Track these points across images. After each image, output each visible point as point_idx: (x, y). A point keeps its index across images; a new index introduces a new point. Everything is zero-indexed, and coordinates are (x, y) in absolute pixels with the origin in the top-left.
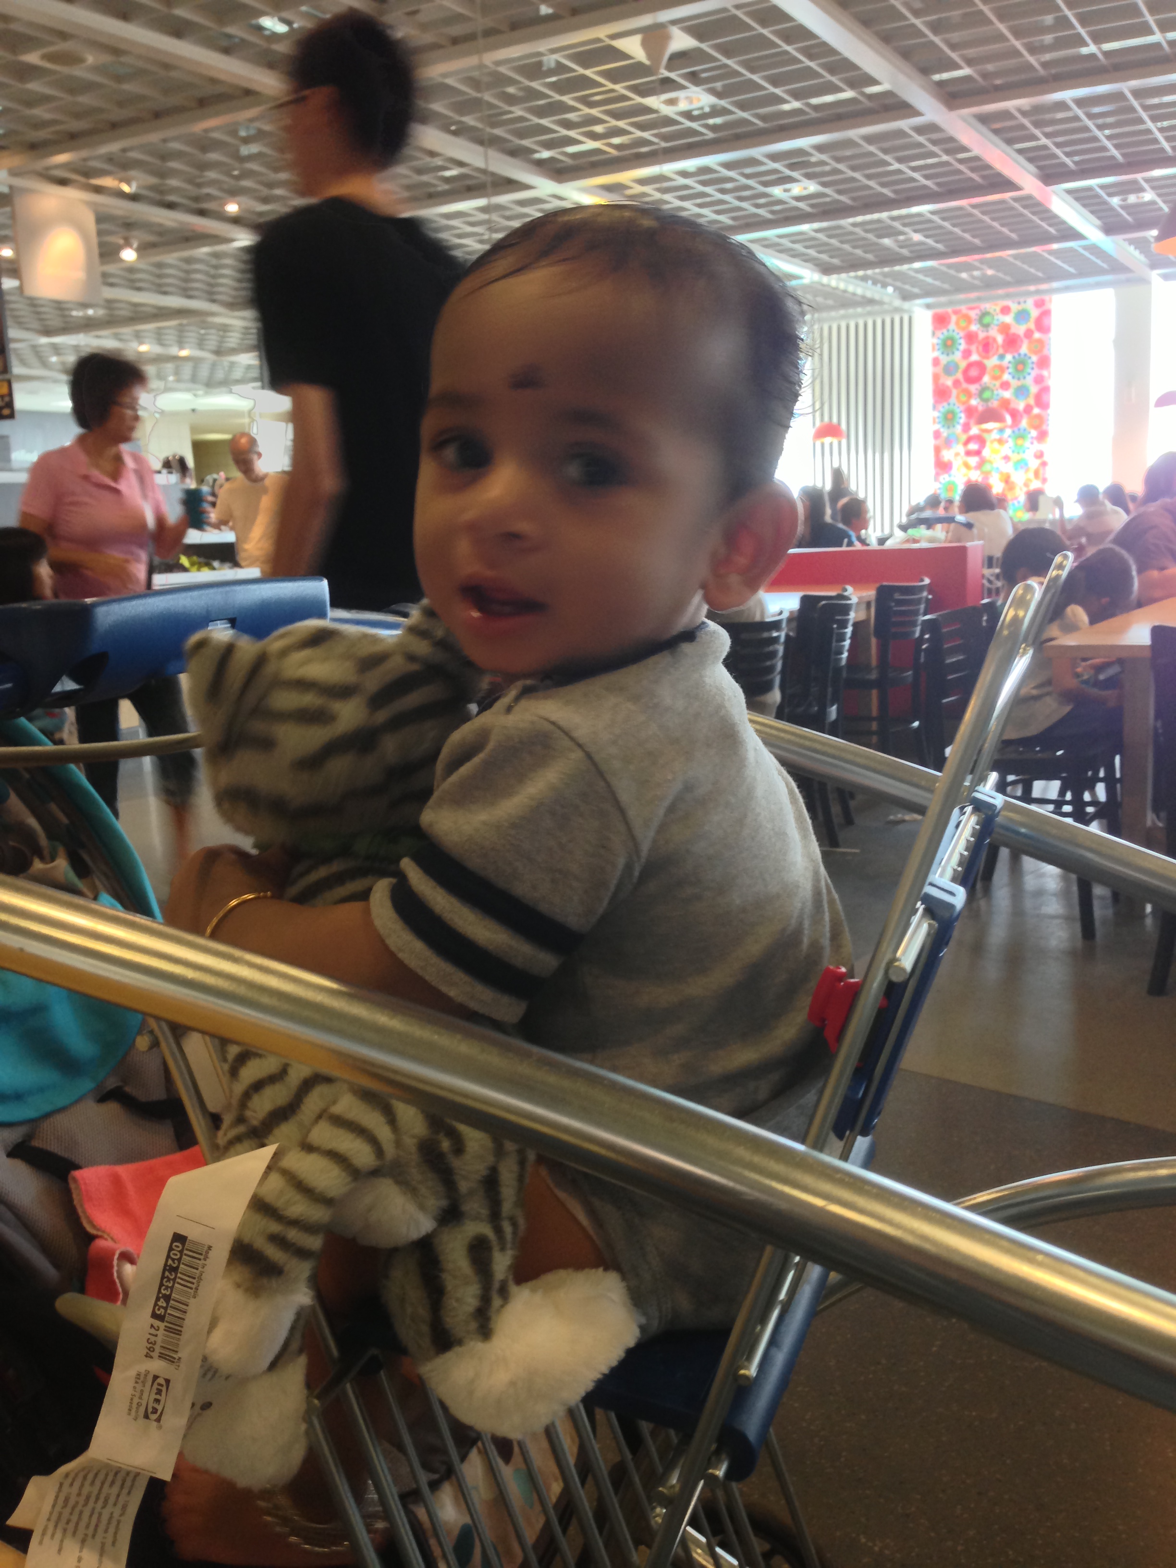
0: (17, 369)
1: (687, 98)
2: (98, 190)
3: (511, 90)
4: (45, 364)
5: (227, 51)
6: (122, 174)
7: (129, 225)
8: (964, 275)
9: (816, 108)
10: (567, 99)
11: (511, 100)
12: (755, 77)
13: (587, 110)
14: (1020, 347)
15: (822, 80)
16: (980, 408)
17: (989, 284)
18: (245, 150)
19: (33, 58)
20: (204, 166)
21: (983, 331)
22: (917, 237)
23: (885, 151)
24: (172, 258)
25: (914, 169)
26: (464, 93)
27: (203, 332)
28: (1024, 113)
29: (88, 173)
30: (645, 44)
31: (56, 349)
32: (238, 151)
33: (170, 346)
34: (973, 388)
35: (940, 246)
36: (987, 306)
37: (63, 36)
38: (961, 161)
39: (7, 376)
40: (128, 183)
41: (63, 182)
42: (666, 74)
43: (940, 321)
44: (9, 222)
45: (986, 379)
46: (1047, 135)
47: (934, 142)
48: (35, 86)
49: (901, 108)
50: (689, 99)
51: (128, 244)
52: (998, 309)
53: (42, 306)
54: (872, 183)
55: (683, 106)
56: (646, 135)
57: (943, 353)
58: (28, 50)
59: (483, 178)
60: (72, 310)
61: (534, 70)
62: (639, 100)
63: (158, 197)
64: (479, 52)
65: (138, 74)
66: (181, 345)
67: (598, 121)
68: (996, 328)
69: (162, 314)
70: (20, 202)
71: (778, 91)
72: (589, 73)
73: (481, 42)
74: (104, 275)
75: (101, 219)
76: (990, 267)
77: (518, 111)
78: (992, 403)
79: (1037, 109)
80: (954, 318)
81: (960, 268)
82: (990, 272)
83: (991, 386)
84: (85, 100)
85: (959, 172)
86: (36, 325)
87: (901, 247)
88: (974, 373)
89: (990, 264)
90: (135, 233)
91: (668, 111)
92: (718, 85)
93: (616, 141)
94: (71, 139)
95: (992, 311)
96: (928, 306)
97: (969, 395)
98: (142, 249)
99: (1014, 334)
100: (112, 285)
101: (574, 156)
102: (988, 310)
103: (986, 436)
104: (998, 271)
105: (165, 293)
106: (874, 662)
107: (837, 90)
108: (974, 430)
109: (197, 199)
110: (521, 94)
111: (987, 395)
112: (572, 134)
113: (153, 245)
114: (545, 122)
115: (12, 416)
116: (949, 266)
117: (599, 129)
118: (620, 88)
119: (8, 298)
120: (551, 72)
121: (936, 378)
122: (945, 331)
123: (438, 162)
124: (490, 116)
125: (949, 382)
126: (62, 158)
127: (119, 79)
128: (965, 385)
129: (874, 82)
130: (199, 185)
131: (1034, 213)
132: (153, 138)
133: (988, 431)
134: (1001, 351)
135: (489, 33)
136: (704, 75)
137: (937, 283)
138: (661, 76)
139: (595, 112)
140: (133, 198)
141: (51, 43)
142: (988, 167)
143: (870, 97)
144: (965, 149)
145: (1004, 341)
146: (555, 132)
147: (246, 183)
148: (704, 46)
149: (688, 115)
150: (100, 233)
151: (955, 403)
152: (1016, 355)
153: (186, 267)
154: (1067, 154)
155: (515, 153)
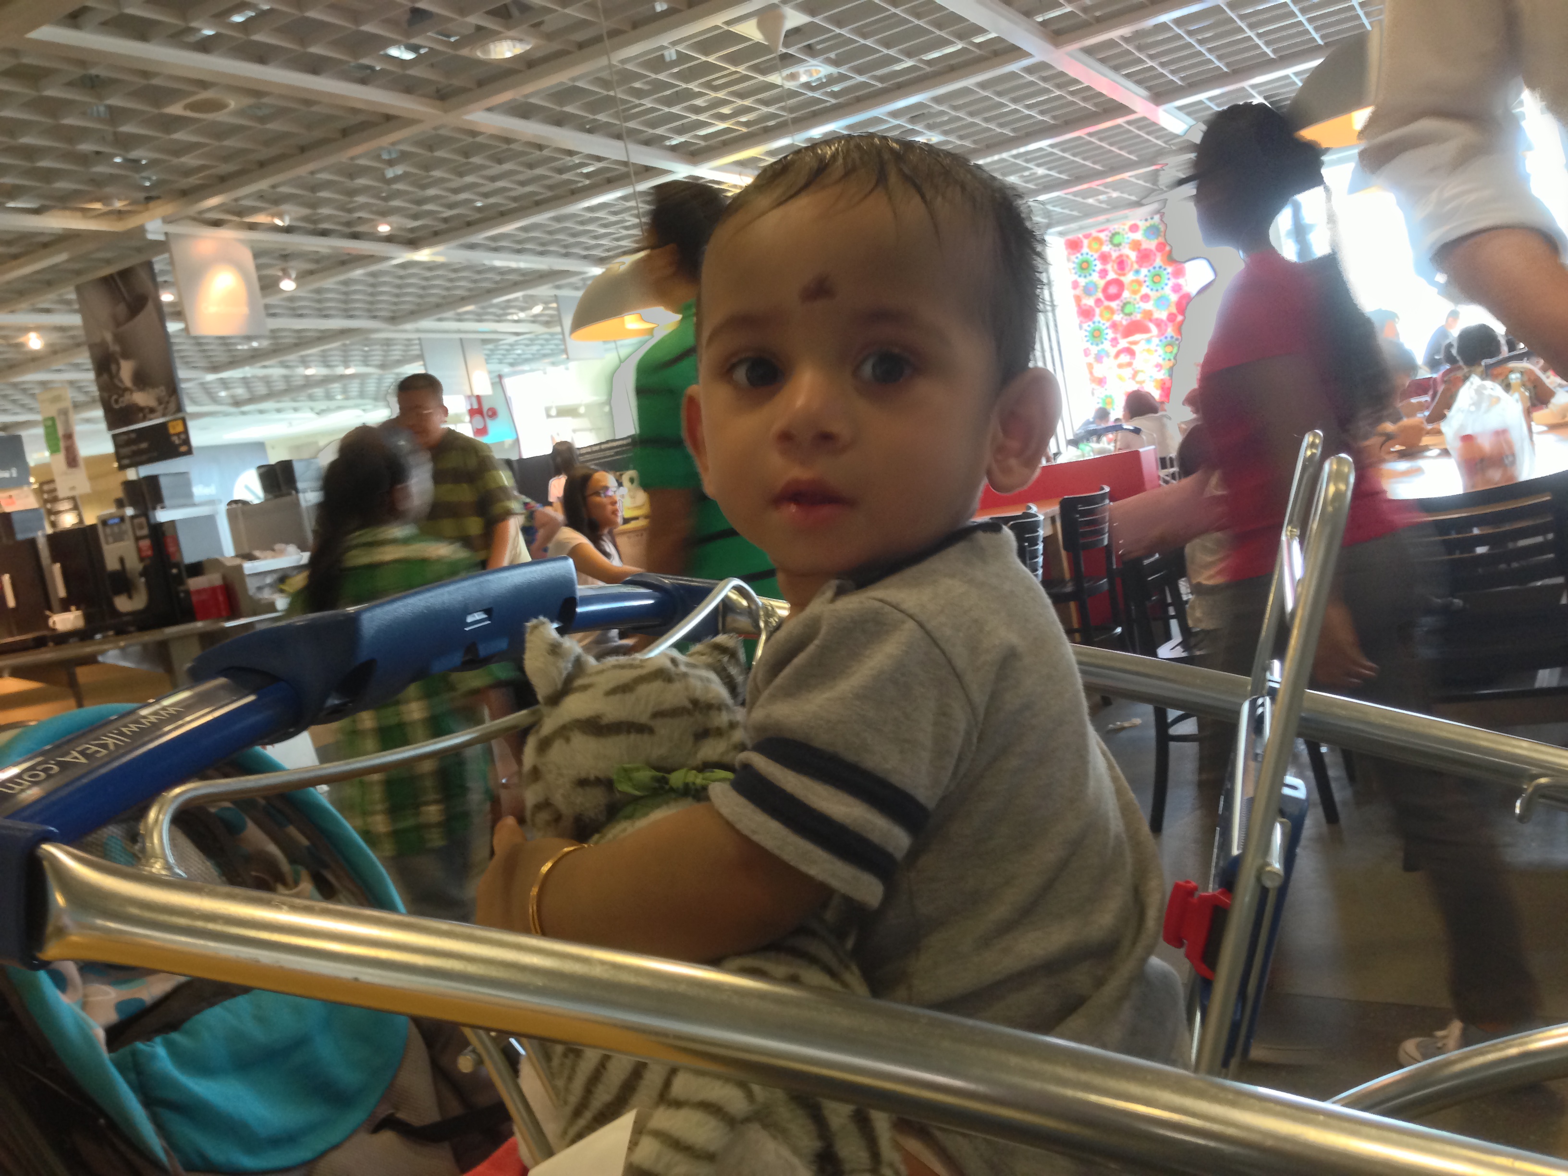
0: (190, 408)
1: (806, 72)
2: (252, 227)
3: (637, 85)
4: (215, 400)
5: (363, 81)
6: (275, 209)
7: (285, 257)
8: (1090, 201)
9: (929, 63)
10: (694, 86)
11: (640, 94)
12: (869, 42)
13: (713, 95)
14: (1154, 260)
15: (932, 36)
16: (1124, 323)
17: (1115, 206)
18: (390, 173)
19: (176, 109)
20: (352, 193)
21: (1115, 251)
22: (1041, 171)
23: (1000, 94)
24: (330, 282)
25: (1028, 107)
26: (597, 93)
27: (366, 349)
28: (1126, 39)
29: (241, 212)
30: (761, 26)
31: (225, 384)
32: (383, 175)
33: (337, 366)
34: (1114, 304)
35: (1064, 177)
36: (1115, 227)
37: (203, 85)
38: (1072, 93)
39: (180, 415)
40: (280, 216)
41: (217, 224)
42: (784, 51)
43: (1074, 246)
44: (168, 268)
45: (1126, 294)
46: (1151, 57)
47: (1045, 79)
48: (181, 136)
49: (1012, 52)
50: (809, 73)
51: (286, 274)
52: (1127, 227)
53: (207, 344)
54: (992, 126)
55: (804, 79)
56: (772, 109)
57: (1080, 276)
58: (172, 102)
59: (623, 169)
60: (236, 344)
61: (658, 63)
62: (761, 78)
63: (311, 226)
64: (606, 53)
65: (281, 113)
66: (346, 364)
67: (724, 103)
68: (1127, 246)
69: (324, 337)
70: (177, 248)
71: (892, 52)
72: (711, 59)
73: (607, 43)
74: (267, 307)
75: (257, 255)
76: (1115, 190)
77: (648, 103)
78: (1136, 316)
79: (1138, 35)
80: (1086, 242)
81: (1085, 194)
82: (1115, 195)
83: (1132, 300)
84: (231, 143)
85: (1073, 103)
86: (203, 364)
87: (1026, 182)
88: (1113, 290)
89: (1115, 186)
90: (292, 264)
91: (790, 85)
92: (832, 55)
93: (744, 119)
94: (222, 182)
95: (1121, 231)
96: (1061, 234)
97: (1112, 311)
98: (302, 277)
99: (1146, 250)
100: (274, 315)
101: (705, 138)
102: (1117, 230)
103: (1134, 347)
104: (1122, 193)
105: (326, 316)
106: (1067, 575)
107: (947, 43)
108: (1123, 343)
109: (348, 224)
110: (646, 87)
111: (1128, 309)
112: (702, 117)
113: (311, 273)
114: (675, 110)
115: (189, 452)
116: (1075, 194)
117: (726, 110)
118: (742, 69)
119: (173, 340)
120: (673, 64)
121: (1078, 299)
122: (1079, 255)
123: (577, 160)
124: (624, 110)
125: (1090, 302)
126: (214, 201)
127: (262, 120)
128: (1106, 303)
129: (981, 31)
130: (350, 211)
131: (1148, 133)
132: (302, 171)
133: (1135, 343)
134: (1136, 266)
135: (614, 33)
136: (819, 47)
137: (1066, 211)
138: (779, 53)
139: (721, 95)
140: (288, 230)
141: (193, 93)
142: (1101, 94)
143: (979, 45)
144: (1076, 81)
145: (1137, 257)
146: (687, 117)
147: (395, 203)
148: (816, 20)
149: (807, 85)
150: (258, 267)
151: (1101, 321)
152: (1151, 268)
153: (343, 288)
154: (1173, 72)
155: (648, 142)
